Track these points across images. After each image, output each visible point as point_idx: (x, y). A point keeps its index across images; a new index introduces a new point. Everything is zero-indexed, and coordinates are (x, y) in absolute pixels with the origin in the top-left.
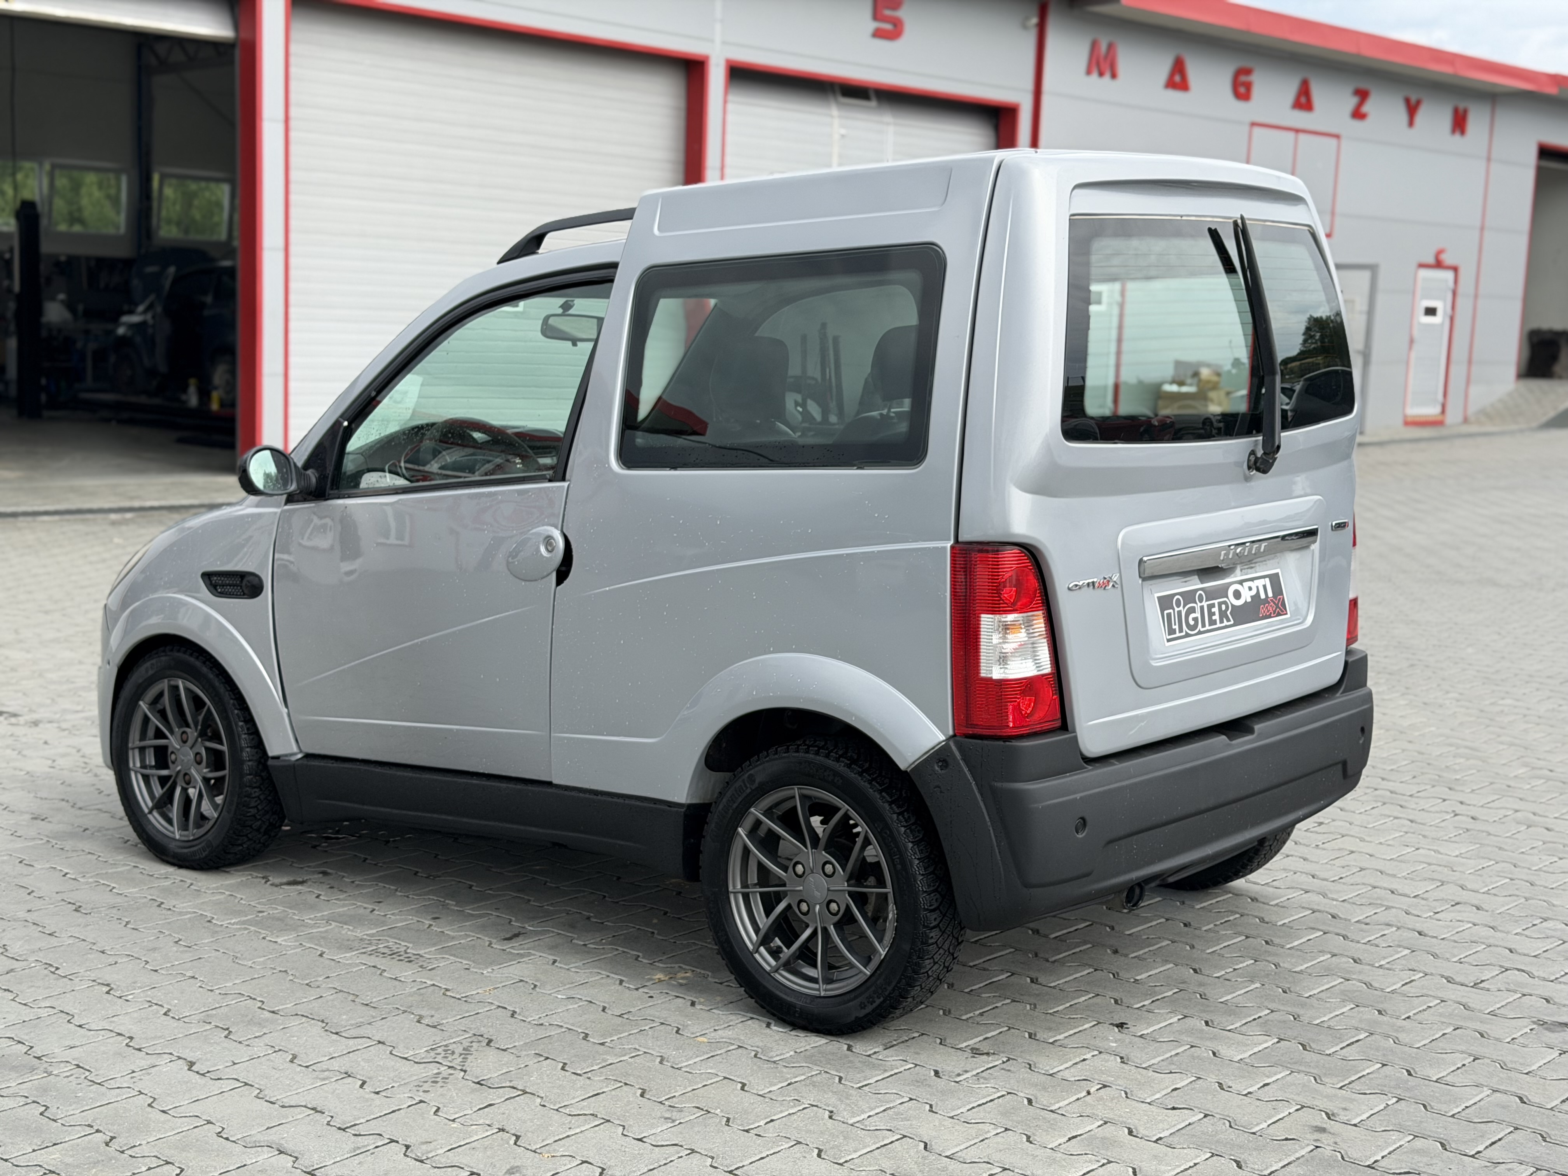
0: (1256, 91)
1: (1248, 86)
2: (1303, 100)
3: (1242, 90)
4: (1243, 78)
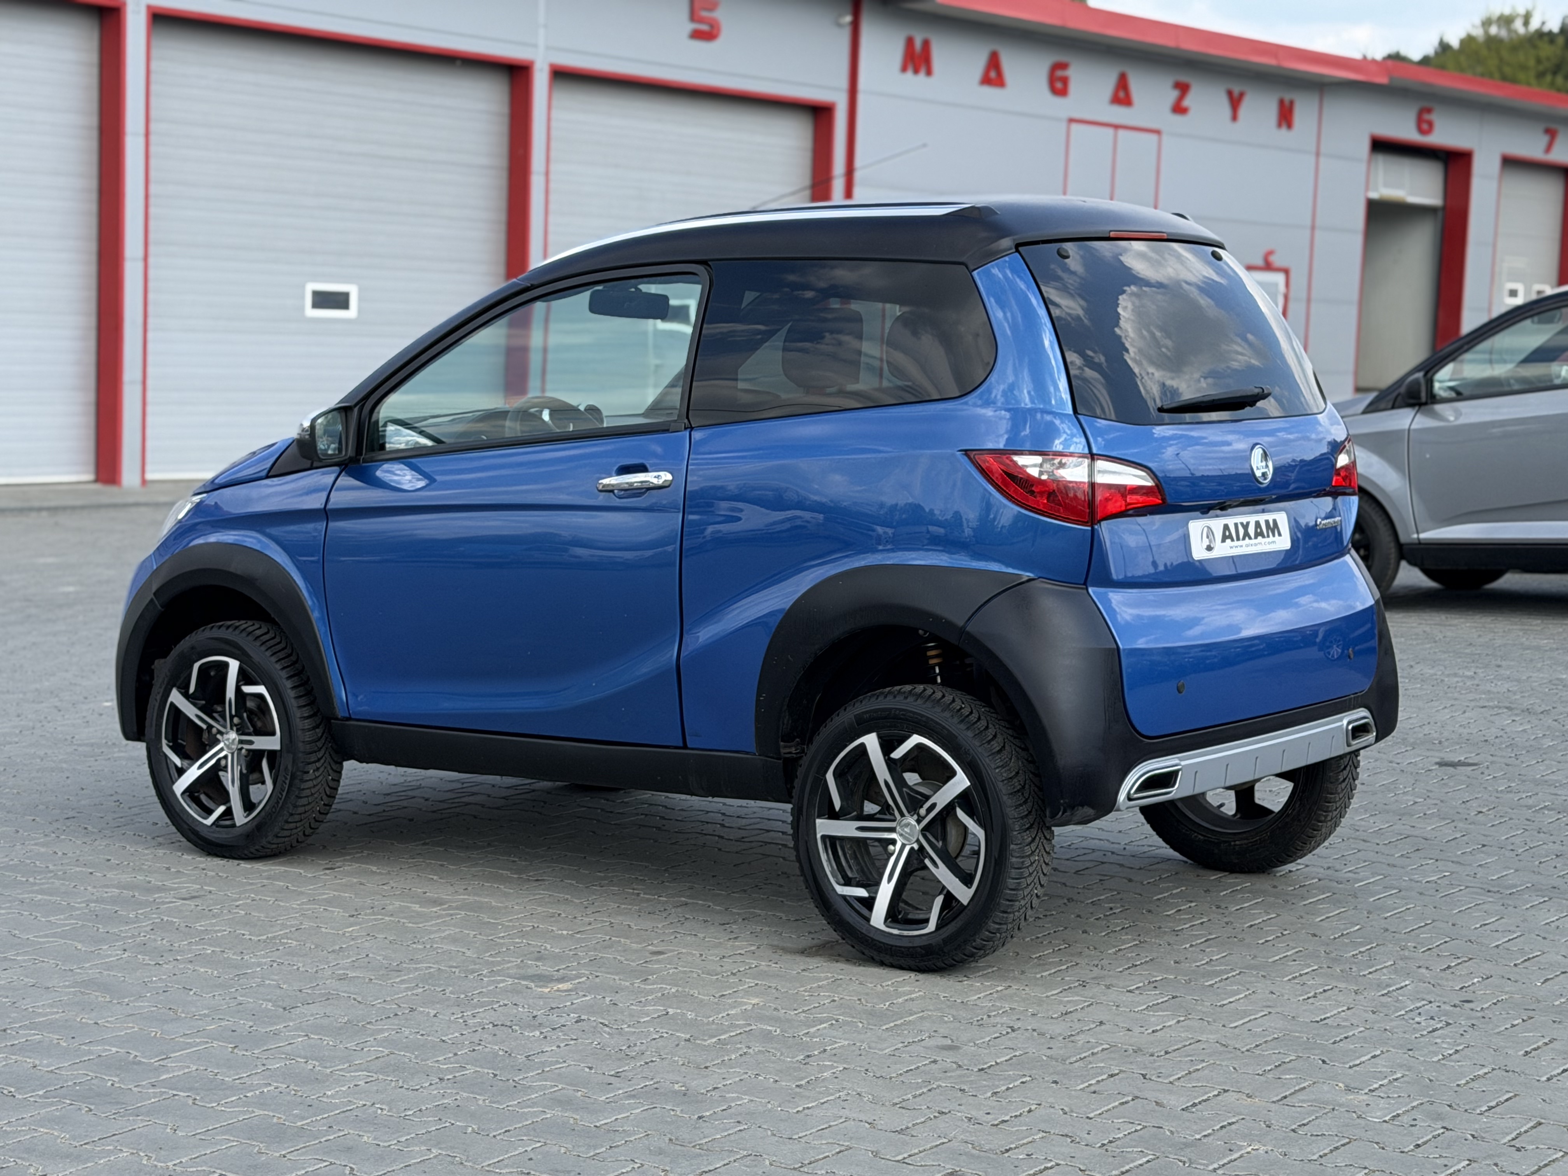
0: (1073, 87)
1: (1065, 81)
2: (1122, 94)
3: (1059, 85)
4: (1060, 73)
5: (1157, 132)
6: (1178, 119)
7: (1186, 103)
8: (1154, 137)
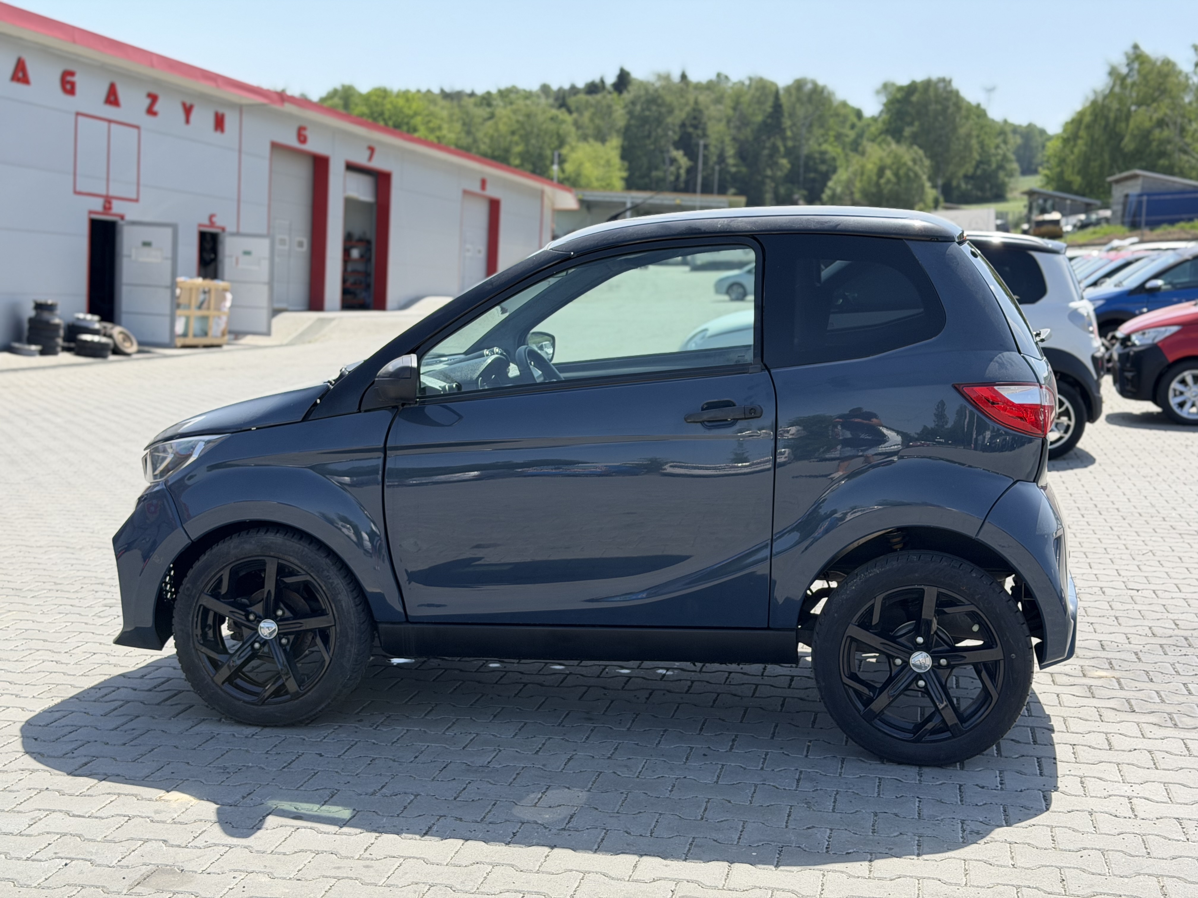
0: (78, 89)
1: (73, 84)
2: (112, 98)
3: (68, 87)
4: (69, 78)
5: (137, 127)
6: (150, 119)
7: (156, 108)
8: (135, 131)
